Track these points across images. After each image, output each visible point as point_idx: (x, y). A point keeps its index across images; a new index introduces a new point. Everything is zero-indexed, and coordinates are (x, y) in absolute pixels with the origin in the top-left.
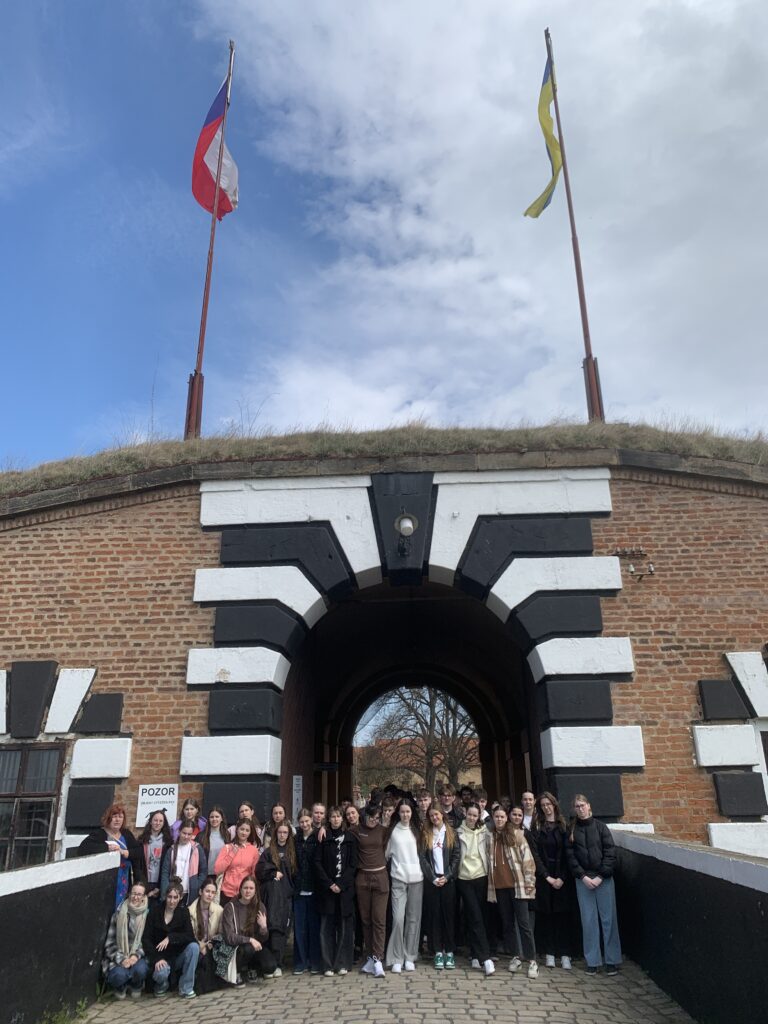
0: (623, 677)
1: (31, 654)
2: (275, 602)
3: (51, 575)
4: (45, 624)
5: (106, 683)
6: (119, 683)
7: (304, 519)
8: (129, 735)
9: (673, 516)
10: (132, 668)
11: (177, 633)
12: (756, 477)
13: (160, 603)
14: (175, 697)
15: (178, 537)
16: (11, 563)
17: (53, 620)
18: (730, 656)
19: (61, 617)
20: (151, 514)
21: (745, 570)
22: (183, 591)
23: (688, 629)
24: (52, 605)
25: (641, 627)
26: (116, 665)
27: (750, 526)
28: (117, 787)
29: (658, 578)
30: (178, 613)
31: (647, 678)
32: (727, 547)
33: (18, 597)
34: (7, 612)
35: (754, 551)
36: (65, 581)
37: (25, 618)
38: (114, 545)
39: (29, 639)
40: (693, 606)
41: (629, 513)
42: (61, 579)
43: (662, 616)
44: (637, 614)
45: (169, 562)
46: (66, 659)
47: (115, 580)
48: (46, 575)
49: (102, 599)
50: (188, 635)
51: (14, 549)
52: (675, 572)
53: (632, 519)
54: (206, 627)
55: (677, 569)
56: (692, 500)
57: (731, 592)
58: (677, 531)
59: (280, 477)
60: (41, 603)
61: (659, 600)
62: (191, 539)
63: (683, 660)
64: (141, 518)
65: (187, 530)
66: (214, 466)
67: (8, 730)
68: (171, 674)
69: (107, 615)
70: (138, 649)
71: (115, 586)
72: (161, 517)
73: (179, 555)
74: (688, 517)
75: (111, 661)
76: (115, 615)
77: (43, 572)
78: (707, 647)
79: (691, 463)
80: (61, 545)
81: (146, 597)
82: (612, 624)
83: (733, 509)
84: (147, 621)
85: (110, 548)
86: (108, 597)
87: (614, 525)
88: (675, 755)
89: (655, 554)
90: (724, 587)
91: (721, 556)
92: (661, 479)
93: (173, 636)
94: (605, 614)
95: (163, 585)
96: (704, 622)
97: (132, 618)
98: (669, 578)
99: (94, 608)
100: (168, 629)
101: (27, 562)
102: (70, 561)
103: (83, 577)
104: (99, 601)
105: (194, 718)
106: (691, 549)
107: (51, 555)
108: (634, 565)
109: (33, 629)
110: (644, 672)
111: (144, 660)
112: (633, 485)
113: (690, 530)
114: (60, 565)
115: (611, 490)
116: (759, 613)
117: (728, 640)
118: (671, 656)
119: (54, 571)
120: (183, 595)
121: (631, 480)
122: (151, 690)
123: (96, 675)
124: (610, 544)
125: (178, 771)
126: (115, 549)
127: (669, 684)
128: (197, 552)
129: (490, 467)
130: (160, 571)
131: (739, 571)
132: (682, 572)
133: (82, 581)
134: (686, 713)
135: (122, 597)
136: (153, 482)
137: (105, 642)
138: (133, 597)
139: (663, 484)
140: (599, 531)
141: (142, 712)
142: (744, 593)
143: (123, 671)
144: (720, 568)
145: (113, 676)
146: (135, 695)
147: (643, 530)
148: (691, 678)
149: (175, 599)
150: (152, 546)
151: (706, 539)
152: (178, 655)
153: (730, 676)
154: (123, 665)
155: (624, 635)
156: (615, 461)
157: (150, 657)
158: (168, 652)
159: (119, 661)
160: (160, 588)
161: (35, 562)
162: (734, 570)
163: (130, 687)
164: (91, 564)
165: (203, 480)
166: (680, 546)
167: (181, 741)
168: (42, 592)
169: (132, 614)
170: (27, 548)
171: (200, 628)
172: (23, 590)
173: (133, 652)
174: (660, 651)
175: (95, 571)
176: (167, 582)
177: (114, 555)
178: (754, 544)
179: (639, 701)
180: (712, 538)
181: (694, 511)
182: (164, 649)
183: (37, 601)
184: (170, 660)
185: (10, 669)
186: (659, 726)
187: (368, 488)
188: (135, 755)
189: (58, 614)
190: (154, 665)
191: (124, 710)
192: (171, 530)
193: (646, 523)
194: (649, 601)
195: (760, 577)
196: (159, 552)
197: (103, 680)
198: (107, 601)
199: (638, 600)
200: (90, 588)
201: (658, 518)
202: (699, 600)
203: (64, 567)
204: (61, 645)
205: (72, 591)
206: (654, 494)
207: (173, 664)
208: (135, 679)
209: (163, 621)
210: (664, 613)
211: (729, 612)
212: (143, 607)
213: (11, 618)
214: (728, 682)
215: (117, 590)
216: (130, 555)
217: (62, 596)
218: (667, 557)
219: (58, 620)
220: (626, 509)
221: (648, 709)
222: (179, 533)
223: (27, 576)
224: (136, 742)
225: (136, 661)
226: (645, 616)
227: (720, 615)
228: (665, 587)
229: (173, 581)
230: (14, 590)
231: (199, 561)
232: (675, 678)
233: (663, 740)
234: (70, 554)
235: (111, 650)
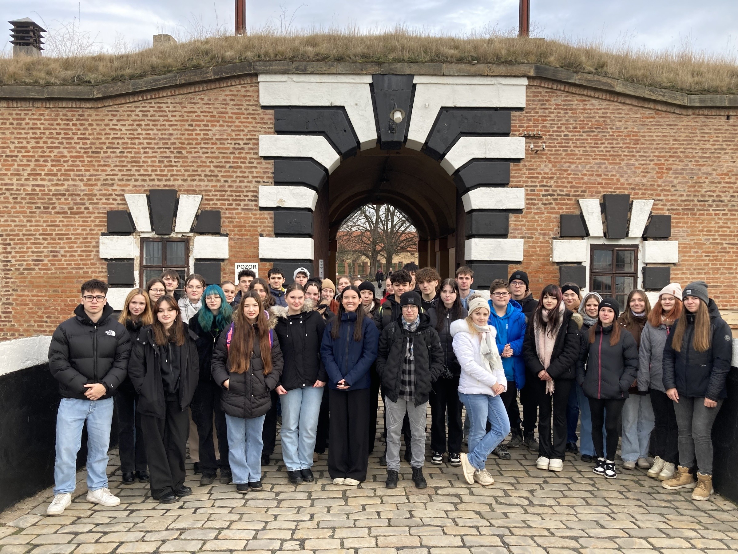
0: (518, 211)
1: (161, 185)
2: (311, 159)
3: (165, 134)
4: (165, 166)
5: (209, 204)
6: (216, 204)
7: (328, 104)
8: (227, 235)
9: (562, 112)
10: (224, 195)
11: (250, 175)
12: (619, 89)
13: (237, 155)
14: (252, 214)
15: (246, 112)
16: (138, 125)
17: (170, 163)
18: (581, 201)
19: (175, 162)
20: (227, 95)
21: (600, 149)
22: (252, 149)
23: (560, 184)
24: (168, 154)
25: (532, 182)
26: (214, 193)
27: (609, 121)
28: (222, 263)
29: (546, 152)
30: (250, 163)
31: (531, 212)
32: (592, 134)
33: (146, 148)
34: (140, 158)
35: (607, 137)
36: (175, 139)
37: (152, 162)
38: (204, 116)
39: (157, 175)
40: (565, 170)
41: (535, 109)
42: (172, 137)
43: (546, 176)
44: (531, 174)
45: (241, 129)
46: (182, 189)
47: (207, 139)
48: (162, 134)
49: (201, 151)
50: (257, 177)
51: (138, 115)
52: (558, 148)
53: (537, 113)
54: (268, 173)
55: (559, 147)
56: (576, 102)
57: (589, 163)
58: (564, 122)
59: (312, 73)
60: (161, 152)
61: (546, 166)
62: (254, 114)
63: (553, 202)
64: (221, 98)
65: (251, 108)
66: (268, 63)
67: (153, 230)
68: (249, 200)
69: (205, 162)
70: (226, 184)
71: (208, 144)
72: (233, 98)
73: (248, 125)
74: (572, 113)
75: (210, 191)
76: (210, 162)
77: (160, 132)
78: (569, 195)
79: (579, 77)
80: (169, 114)
81: (228, 151)
82: (515, 179)
83: (600, 109)
84: (230, 167)
85: (202, 118)
86: (204, 150)
87: (525, 116)
88: (540, 255)
89: (548, 137)
90: (585, 159)
91: (587, 140)
92: (559, 87)
93: (248, 177)
94: (512, 173)
95: (239, 144)
96: (570, 180)
97: (221, 165)
98: (553, 152)
99: (196, 157)
100: (245, 172)
101: (148, 125)
102: (176, 125)
103: (187, 136)
104: (199, 152)
105: (265, 227)
106: (570, 134)
107: (164, 121)
108: (534, 143)
109: (158, 169)
110: (530, 208)
111: (231, 191)
112: (540, 90)
113: (571, 122)
114: (171, 128)
115: (527, 92)
116: (603, 176)
117: (582, 191)
118: (547, 200)
119: (167, 132)
120: (251, 151)
121: (540, 86)
122: (237, 209)
123: (202, 199)
124: (521, 129)
125: (258, 256)
126: (205, 119)
127: (543, 216)
128: (259, 123)
129: (451, 73)
130: (236, 135)
131: (596, 149)
132: (562, 149)
133: (186, 139)
134: (551, 233)
135: (213, 151)
136: (227, 73)
137: (206, 179)
138: (220, 151)
139: (560, 90)
140: (515, 120)
141: (233, 222)
142: (597, 164)
143: (218, 197)
144: (585, 147)
145: (212, 200)
146: (227, 212)
147: (543, 120)
148: (556, 213)
149: (247, 153)
150: (229, 117)
151: (580, 128)
152: (252, 189)
153: (579, 213)
154: (218, 193)
155: (521, 186)
156: (532, 73)
157: (234, 189)
158: (246, 187)
159: (215, 191)
160: (237, 146)
161: (154, 125)
162: (594, 149)
163: (224, 207)
164: (191, 128)
165: (262, 73)
166: (563, 132)
167: (258, 240)
168: (161, 146)
169: (221, 162)
170: (147, 116)
171: (265, 172)
172: (148, 143)
173: (223, 186)
174: (541, 197)
175: (194, 133)
176: (241, 142)
177: (205, 123)
178: (609, 132)
179: (524, 225)
180: (583, 128)
181: (576, 109)
182: (243, 185)
183: (159, 151)
184: (247, 191)
185: (148, 193)
186: (534, 239)
187: (370, 84)
188: (231, 247)
189: (173, 160)
190: (238, 194)
191: (222, 220)
192: (241, 107)
193: (545, 116)
194: (539, 166)
195: (608, 154)
196: (234, 122)
197: (207, 202)
198: (204, 153)
199: (533, 165)
200: (192, 144)
201: (553, 113)
202: (569, 167)
203: (173, 129)
204: (178, 180)
205: (180, 145)
206: (553, 96)
207: (249, 194)
208: (227, 202)
209: (241, 167)
210: (547, 174)
211: (585, 175)
212: (227, 158)
213: (143, 162)
214: (577, 216)
215: (209, 146)
216: (216, 123)
217: (174, 148)
218: (555, 139)
219: (173, 164)
220: (534, 106)
221: (529, 229)
222: (246, 109)
223: (149, 134)
224: (230, 239)
225: (226, 191)
226: (535, 175)
227: (580, 176)
228: (550, 158)
229: (245, 141)
230: (143, 143)
231: (260, 129)
232: (548, 213)
233: (535, 247)
234: (176, 121)
235: (210, 184)
